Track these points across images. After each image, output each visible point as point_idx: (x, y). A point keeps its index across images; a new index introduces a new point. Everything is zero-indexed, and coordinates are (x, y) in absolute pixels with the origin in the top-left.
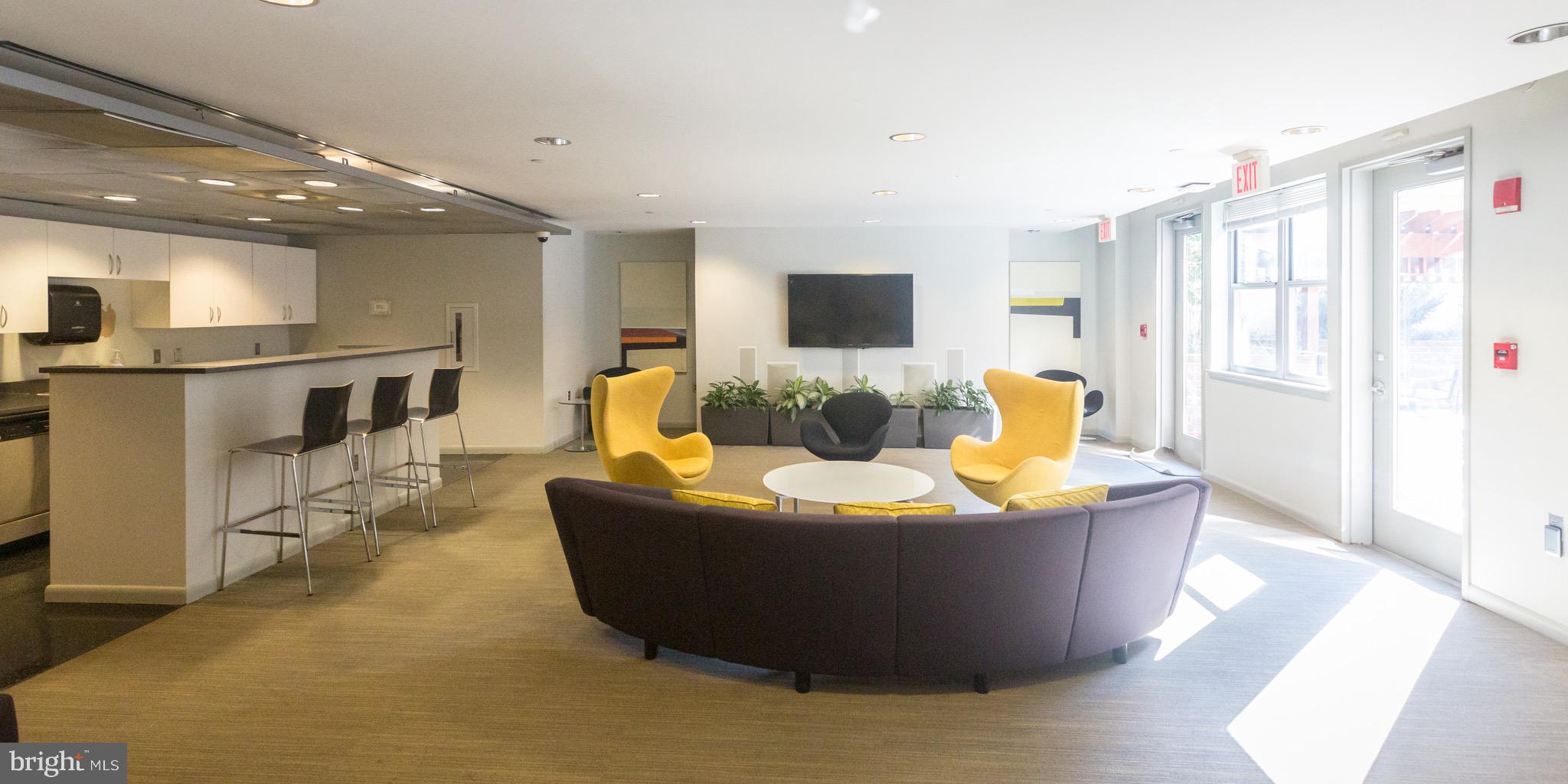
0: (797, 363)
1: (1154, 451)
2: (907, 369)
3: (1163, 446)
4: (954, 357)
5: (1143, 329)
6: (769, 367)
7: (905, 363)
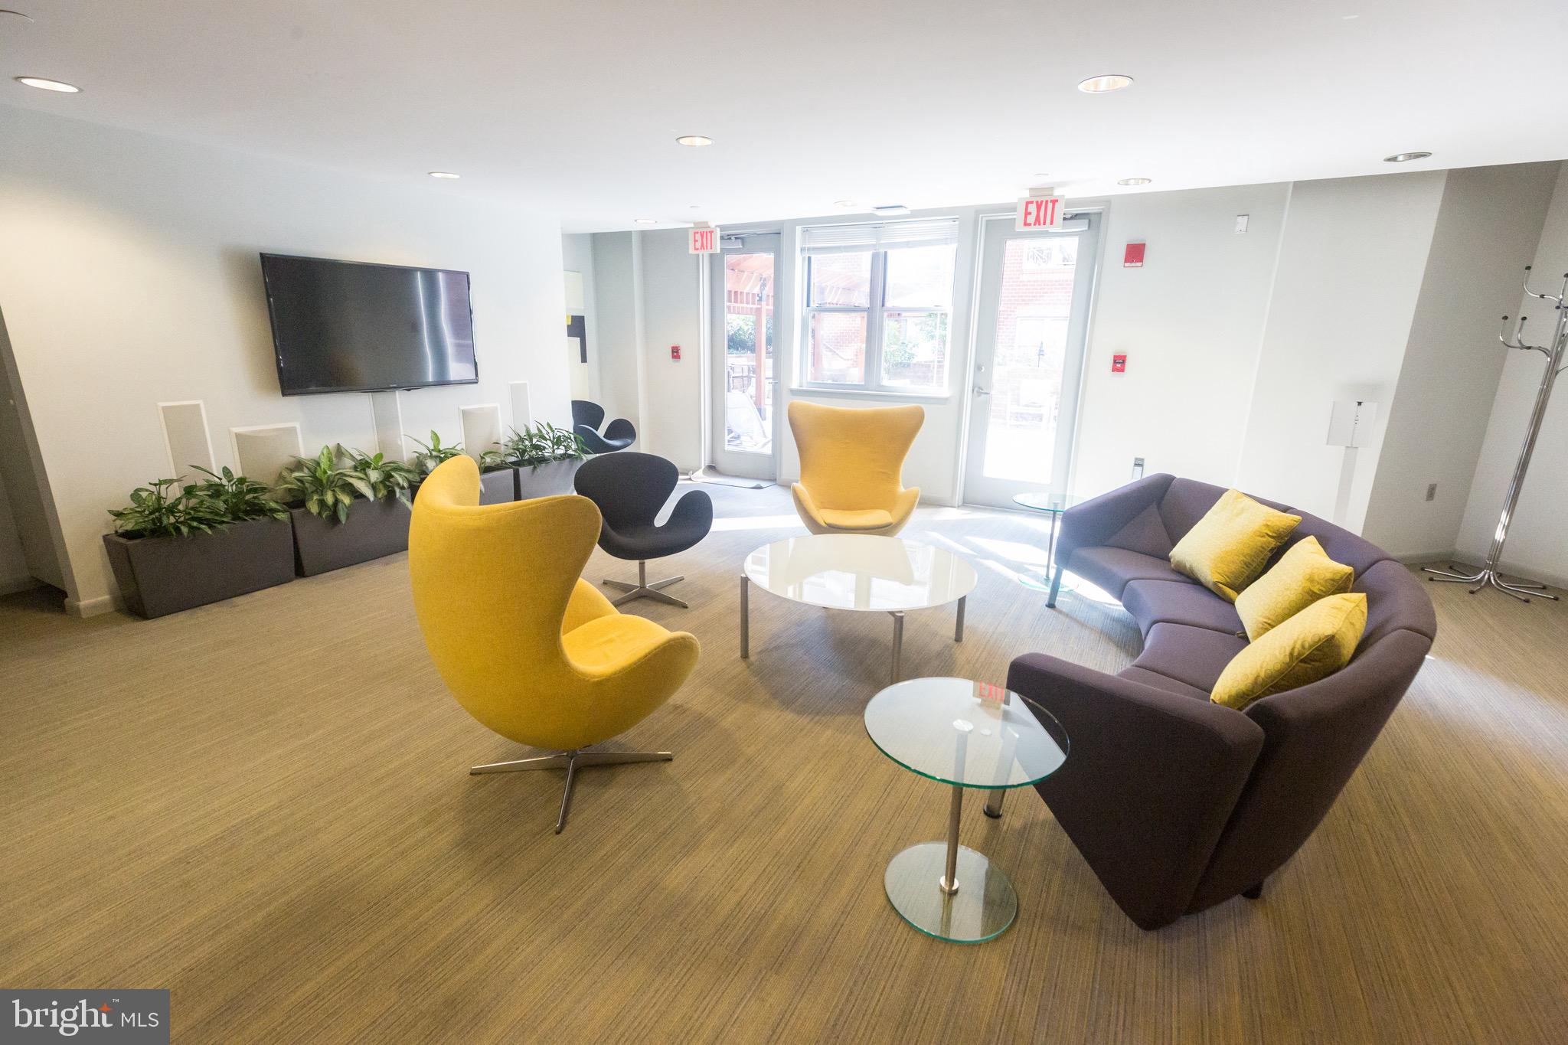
0: (297, 425)
1: (701, 470)
2: (465, 414)
3: (707, 465)
4: (518, 394)
5: (676, 353)
6: (239, 437)
7: (462, 408)
